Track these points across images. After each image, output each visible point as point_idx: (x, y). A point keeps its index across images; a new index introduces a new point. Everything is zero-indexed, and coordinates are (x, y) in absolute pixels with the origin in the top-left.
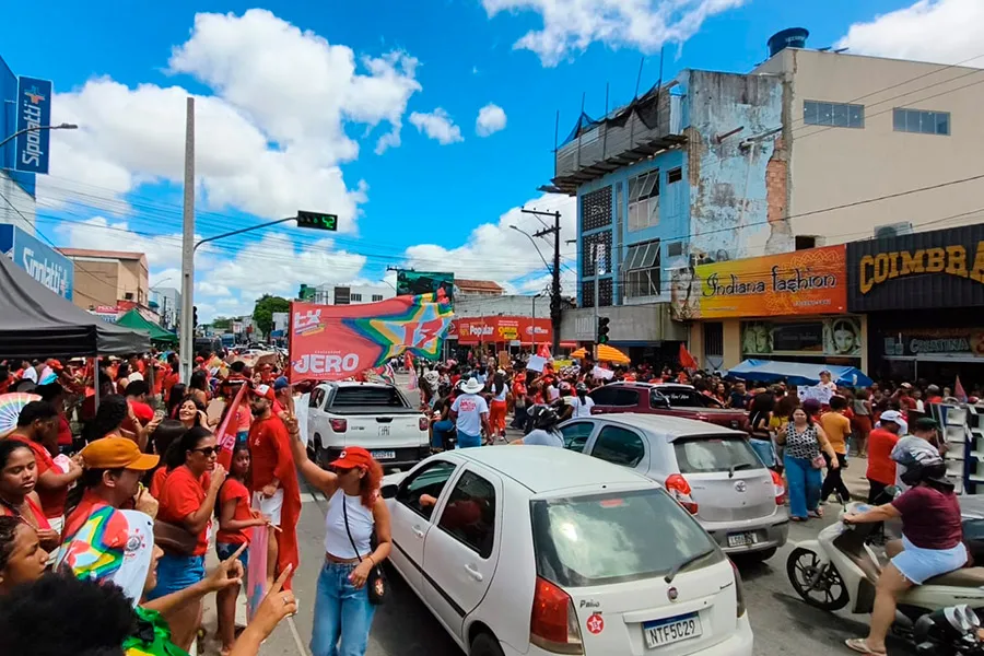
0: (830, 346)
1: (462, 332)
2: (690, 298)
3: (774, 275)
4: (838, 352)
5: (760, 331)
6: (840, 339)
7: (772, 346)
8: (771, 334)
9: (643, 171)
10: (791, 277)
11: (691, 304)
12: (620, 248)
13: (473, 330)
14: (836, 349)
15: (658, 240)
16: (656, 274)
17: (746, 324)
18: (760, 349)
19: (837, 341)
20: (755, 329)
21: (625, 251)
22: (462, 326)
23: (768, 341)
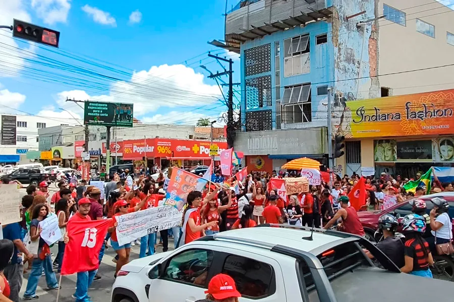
0: (438, 156)
1: (126, 151)
2: (343, 124)
3: (408, 108)
4: (443, 159)
5: (387, 146)
6: (444, 151)
7: (396, 157)
8: (395, 148)
9: (296, 35)
10: (420, 109)
11: (343, 128)
12: (278, 88)
13: (135, 148)
14: (441, 157)
15: (310, 84)
16: (308, 108)
17: (378, 142)
18: (387, 159)
19: (442, 152)
20: (384, 145)
21: (282, 90)
22: (126, 146)
23: (393, 153)
